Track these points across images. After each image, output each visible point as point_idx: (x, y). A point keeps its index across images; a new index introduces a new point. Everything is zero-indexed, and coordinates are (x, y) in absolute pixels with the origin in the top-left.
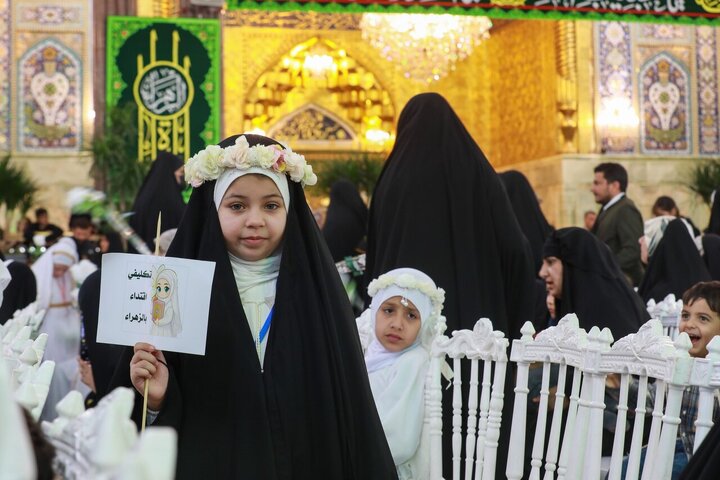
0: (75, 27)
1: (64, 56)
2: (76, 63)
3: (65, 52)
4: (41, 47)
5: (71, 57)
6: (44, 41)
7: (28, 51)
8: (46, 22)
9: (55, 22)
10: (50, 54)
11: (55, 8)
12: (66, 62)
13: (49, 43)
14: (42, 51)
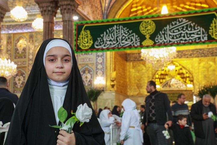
0: (92, 62)
1: (90, 69)
2: (92, 71)
3: (90, 68)
4: (85, 68)
5: (91, 69)
6: (85, 66)
7: (82, 68)
8: (85, 62)
9: (87, 62)
10: (87, 69)
11: (87, 58)
12: (90, 70)
13: (87, 67)
14: (85, 69)
